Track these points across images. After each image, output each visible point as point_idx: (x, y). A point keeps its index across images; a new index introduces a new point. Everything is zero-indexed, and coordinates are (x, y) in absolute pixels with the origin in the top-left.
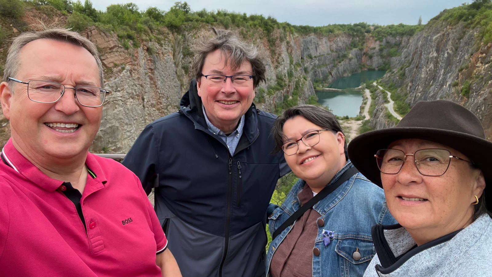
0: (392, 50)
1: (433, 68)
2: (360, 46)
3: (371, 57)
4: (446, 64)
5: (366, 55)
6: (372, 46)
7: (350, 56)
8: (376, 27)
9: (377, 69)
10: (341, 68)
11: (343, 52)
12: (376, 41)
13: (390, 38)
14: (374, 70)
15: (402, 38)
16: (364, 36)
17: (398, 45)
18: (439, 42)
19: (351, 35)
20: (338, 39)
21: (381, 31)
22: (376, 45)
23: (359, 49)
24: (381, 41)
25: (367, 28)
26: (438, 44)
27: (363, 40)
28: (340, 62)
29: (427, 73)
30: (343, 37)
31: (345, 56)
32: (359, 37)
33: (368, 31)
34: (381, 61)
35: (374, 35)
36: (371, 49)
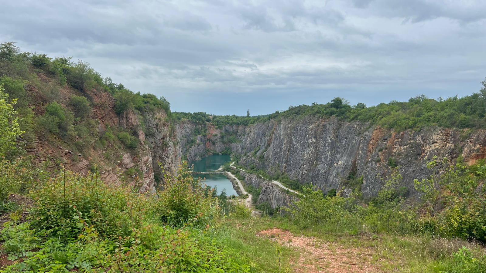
0: (231, 137)
1: (314, 151)
2: (203, 133)
3: (214, 143)
5: (210, 141)
6: (214, 133)
7: (198, 141)
8: (215, 117)
9: (220, 154)
10: (193, 153)
11: (191, 138)
12: (217, 129)
14: (218, 154)
15: (238, 127)
16: (205, 124)
17: (235, 133)
18: (315, 131)
19: (194, 123)
20: (186, 126)
21: (219, 120)
22: (218, 132)
23: (203, 136)
24: (221, 129)
25: (206, 118)
27: (205, 128)
28: (190, 147)
29: (310, 155)
30: (188, 124)
31: (193, 141)
32: (201, 125)
33: (208, 120)
34: (223, 146)
35: (214, 124)
36: (213, 136)
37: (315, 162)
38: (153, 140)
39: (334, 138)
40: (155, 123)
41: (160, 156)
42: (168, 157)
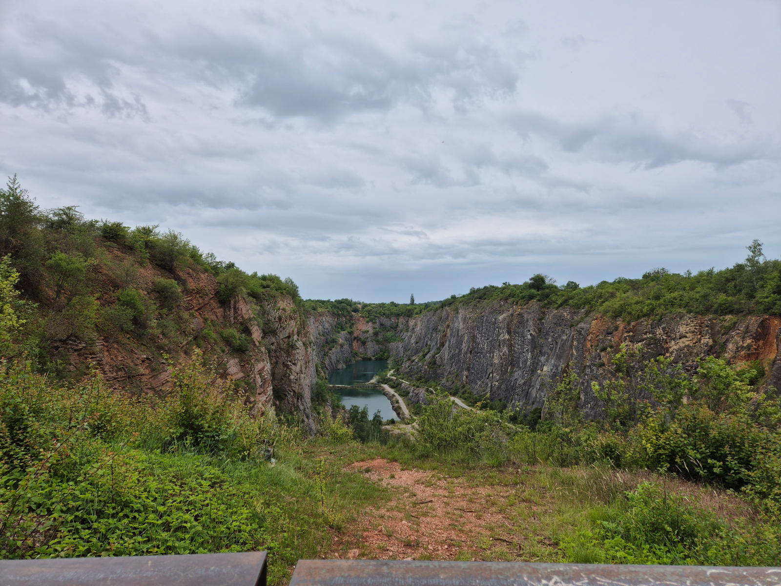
0: (389, 334)
1: (507, 351)
2: (348, 328)
3: (364, 343)
4: (532, 347)
5: (358, 340)
6: (364, 328)
7: (341, 341)
8: (365, 306)
9: (373, 358)
10: (334, 358)
11: (331, 336)
12: (368, 322)
13: (384, 320)
14: (370, 359)
15: (398, 319)
16: (352, 316)
17: (395, 327)
18: (508, 322)
19: (335, 314)
20: (324, 320)
21: (371, 310)
22: (369, 328)
23: (349, 333)
24: (374, 323)
25: (353, 307)
27: (351, 322)
28: (330, 349)
29: (501, 358)
30: (327, 316)
31: (334, 341)
32: (345, 317)
33: (356, 311)
34: (376, 347)
35: (364, 315)
36: (363, 332)
37: (509, 368)
38: (273, 340)
39: (535, 332)
40: (277, 316)
41: (284, 363)
42: (294, 364)
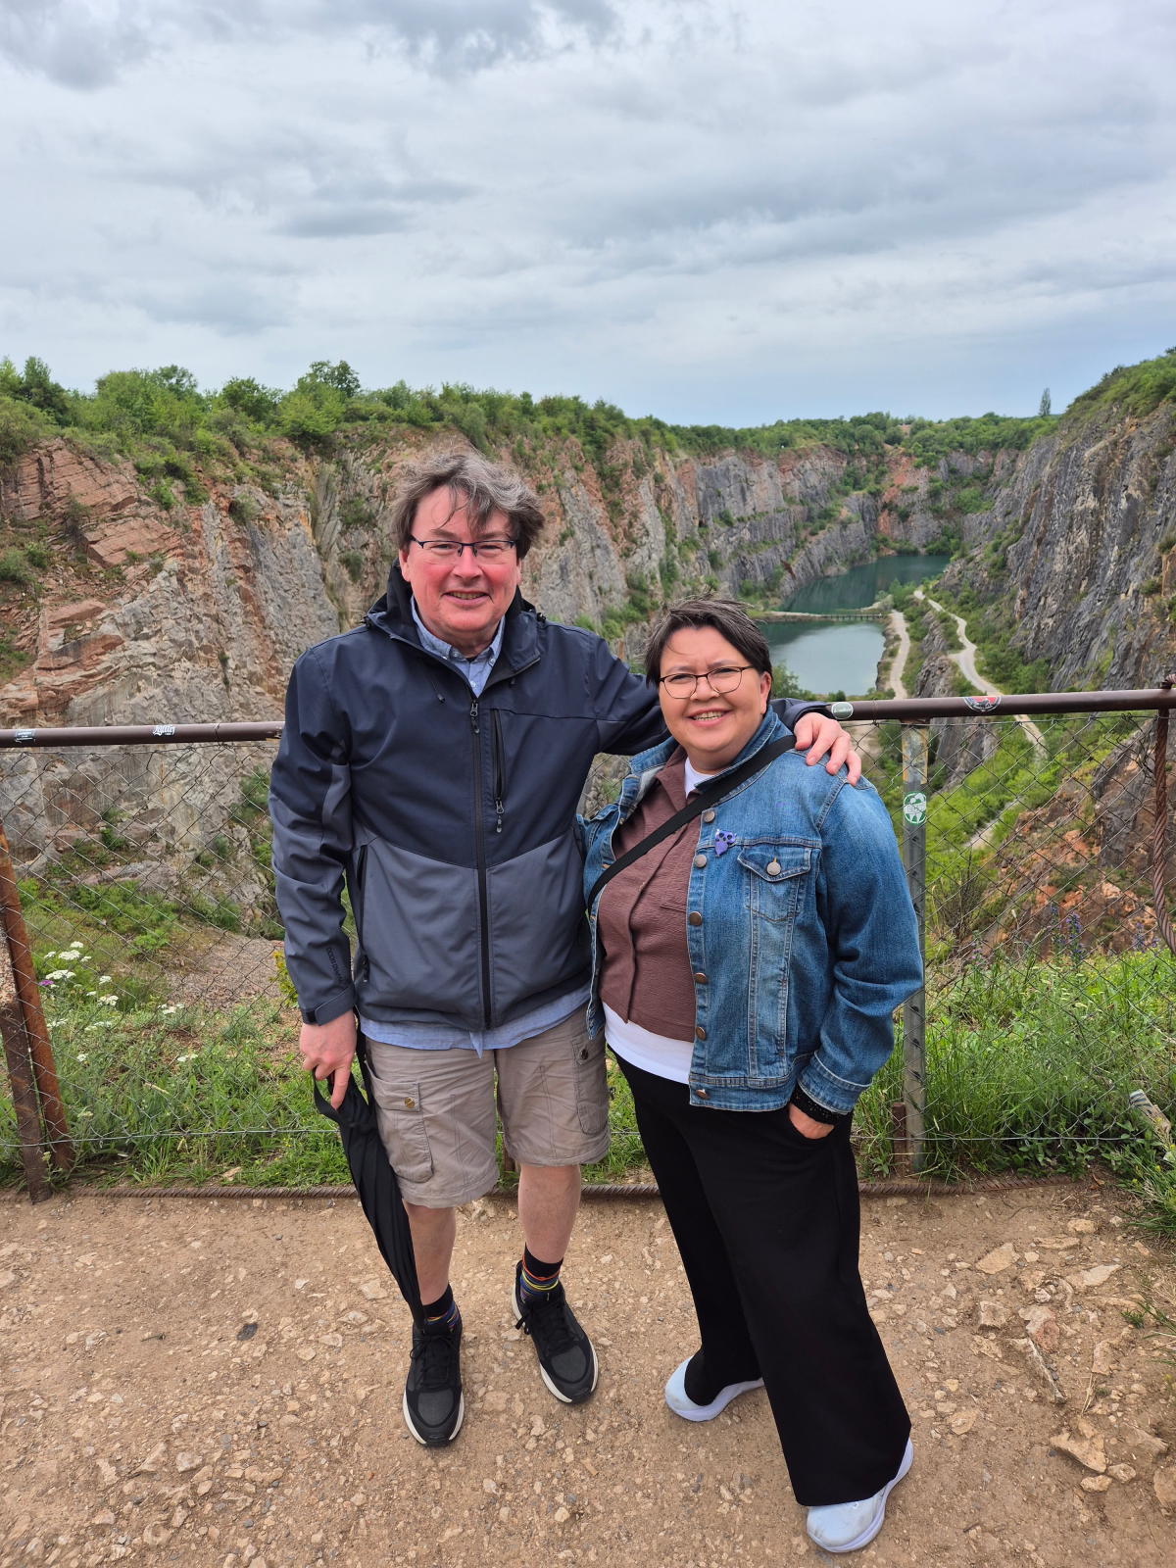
0: (967, 493)
1: (1086, 542)
2: (872, 483)
3: (904, 517)
4: (1124, 531)
5: (890, 510)
6: (907, 483)
7: (845, 513)
8: (919, 426)
9: (922, 551)
10: (818, 552)
11: (823, 503)
12: (918, 467)
13: (960, 460)
14: (915, 553)
15: (994, 456)
16: (883, 455)
17: (983, 477)
18: (1101, 465)
19: (844, 452)
20: (808, 466)
21: (931, 437)
22: (920, 479)
23: (871, 493)
24: (934, 468)
25: (890, 431)
26: (1099, 473)
27: (881, 467)
28: (813, 534)
29: (1070, 559)
30: (820, 457)
31: (827, 515)
32: (867, 456)
33: (894, 440)
34: (933, 525)
35: (911, 451)
36: (903, 491)
37: (1084, 583)
39: (1143, 491)
